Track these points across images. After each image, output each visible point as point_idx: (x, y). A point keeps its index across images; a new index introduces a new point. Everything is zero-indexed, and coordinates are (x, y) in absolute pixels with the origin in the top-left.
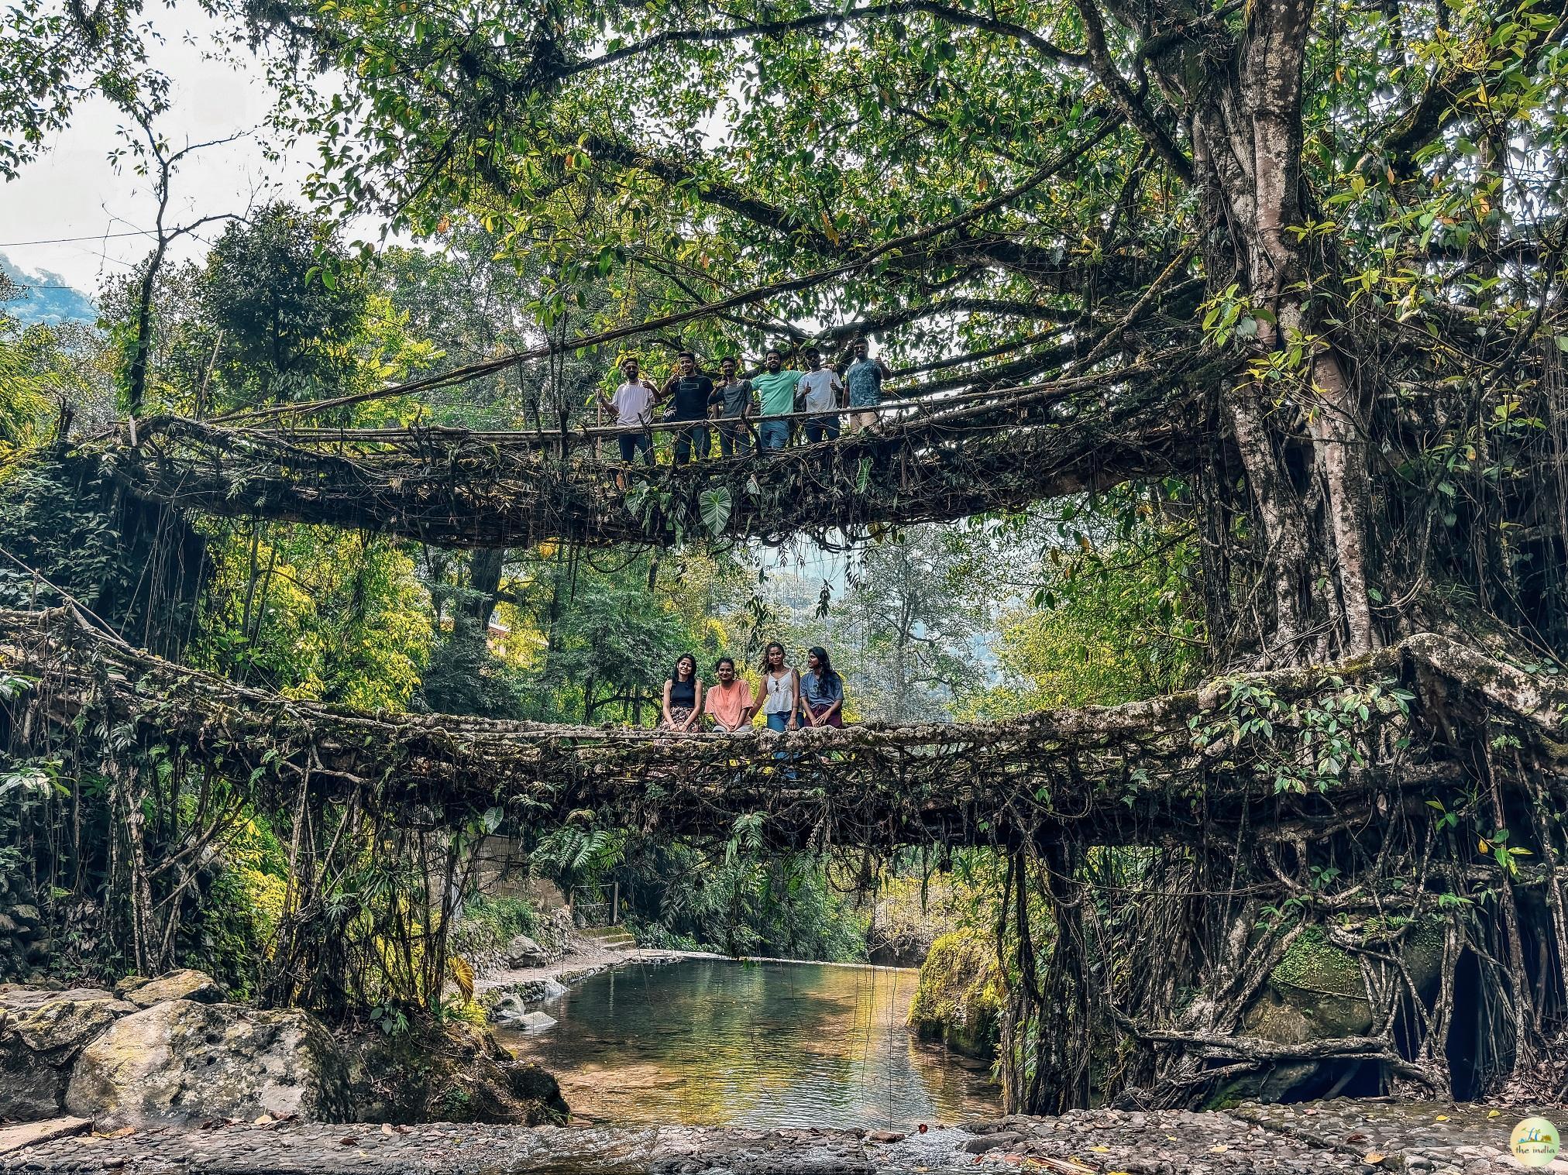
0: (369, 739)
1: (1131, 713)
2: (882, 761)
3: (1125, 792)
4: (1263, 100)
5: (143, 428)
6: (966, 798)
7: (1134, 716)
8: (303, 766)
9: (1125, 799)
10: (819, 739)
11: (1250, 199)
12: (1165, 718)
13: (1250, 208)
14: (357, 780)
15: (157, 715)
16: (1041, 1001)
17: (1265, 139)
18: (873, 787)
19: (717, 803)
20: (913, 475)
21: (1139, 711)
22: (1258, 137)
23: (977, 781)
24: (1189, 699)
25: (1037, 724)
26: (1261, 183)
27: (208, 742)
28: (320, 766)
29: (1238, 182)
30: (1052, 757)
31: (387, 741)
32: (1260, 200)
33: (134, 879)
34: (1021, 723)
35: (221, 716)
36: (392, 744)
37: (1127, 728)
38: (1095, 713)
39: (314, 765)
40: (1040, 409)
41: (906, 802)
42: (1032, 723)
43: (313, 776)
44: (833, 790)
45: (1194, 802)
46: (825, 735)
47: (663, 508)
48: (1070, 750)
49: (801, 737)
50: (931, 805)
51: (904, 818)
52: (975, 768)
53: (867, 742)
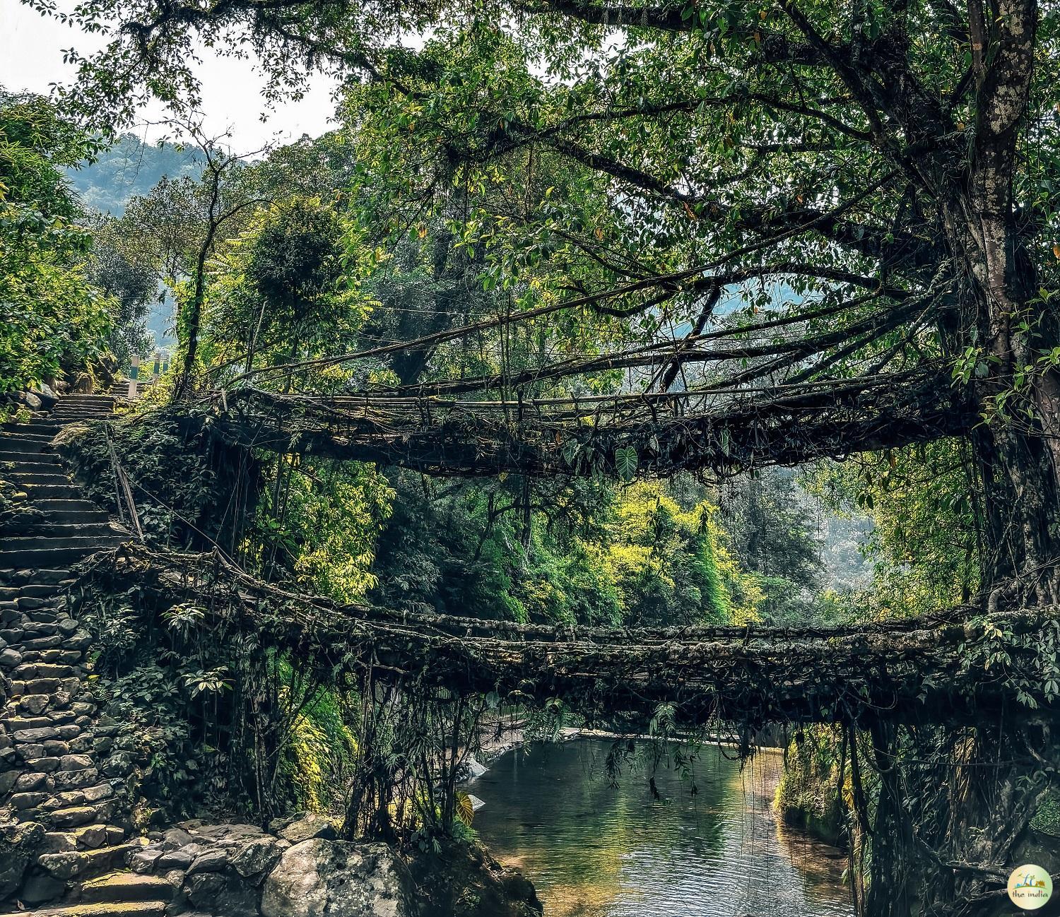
0: (410, 645)
1: (919, 638)
2: (754, 667)
3: (920, 691)
4: (986, 206)
5: (231, 397)
6: (811, 692)
7: (921, 641)
8: (367, 662)
9: (919, 697)
10: (710, 652)
11: (983, 266)
12: (942, 642)
13: (984, 272)
14: (401, 672)
15: (272, 626)
16: (872, 834)
17: (989, 230)
18: (748, 685)
19: (642, 694)
20: (763, 437)
21: (924, 637)
22: (985, 228)
23: (818, 680)
24: (958, 629)
25: (857, 645)
26: (989, 257)
27: (306, 645)
28: (378, 663)
29: (974, 254)
30: (869, 666)
31: (423, 646)
32: (990, 268)
33: (256, 739)
34: (847, 644)
35: (313, 628)
36: (426, 649)
37: (917, 648)
38: (895, 638)
39: (374, 662)
40: (850, 397)
41: (771, 695)
42: (853, 644)
43: (373, 668)
44: (720, 686)
45: (968, 699)
46: (714, 649)
47: (589, 458)
48: (880, 662)
49: (698, 651)
50: (787, 697)
51: (770, 706)
52: (817, 673)
53: (742, 655)
